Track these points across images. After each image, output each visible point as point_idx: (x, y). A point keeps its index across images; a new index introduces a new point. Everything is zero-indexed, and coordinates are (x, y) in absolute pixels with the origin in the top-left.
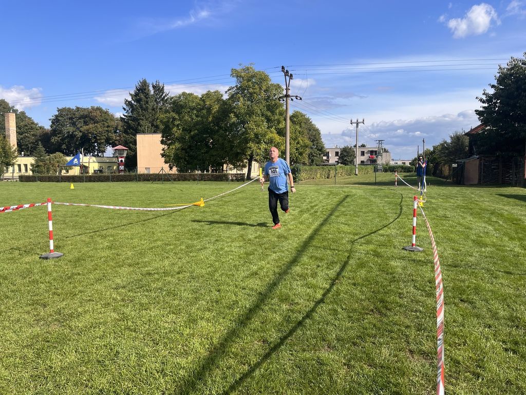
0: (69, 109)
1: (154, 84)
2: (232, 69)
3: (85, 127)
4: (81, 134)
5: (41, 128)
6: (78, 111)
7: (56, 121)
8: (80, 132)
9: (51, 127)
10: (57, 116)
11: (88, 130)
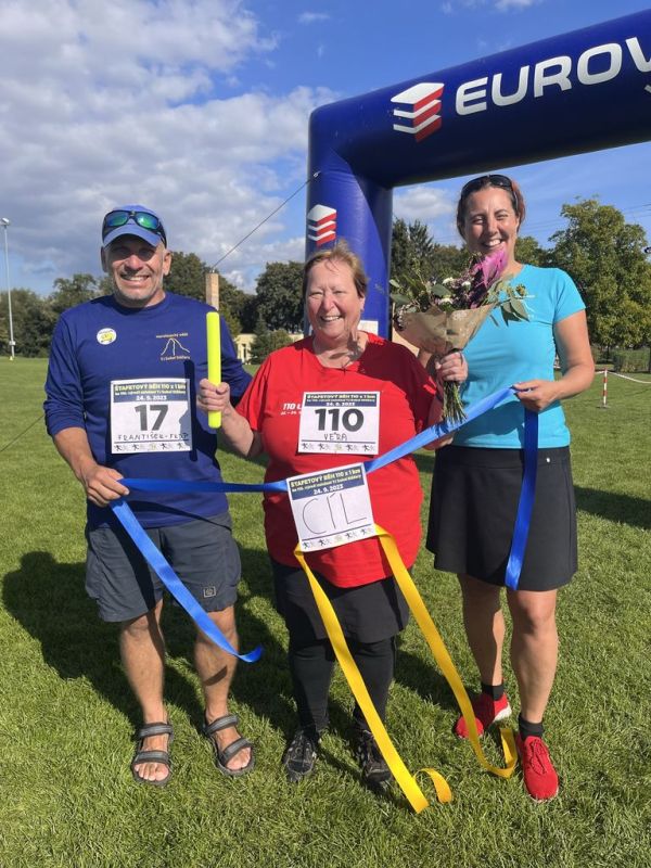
1: (413, 225)
2: (564, 206)
5: (239, 292)
6: (292, 267)
7: (264, 282)
9: (257, 290)
10: (266, 275)
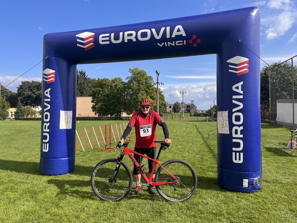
0: (28, 82)
1: (80, 71)
3: (38, 92)
4: (35, 96)
5: (10, 92)
6: (33, 83)
7: (20, 88)
8: (35, 94)
9: (18, 91)
10: (21, 86)
11: (39, 94)
